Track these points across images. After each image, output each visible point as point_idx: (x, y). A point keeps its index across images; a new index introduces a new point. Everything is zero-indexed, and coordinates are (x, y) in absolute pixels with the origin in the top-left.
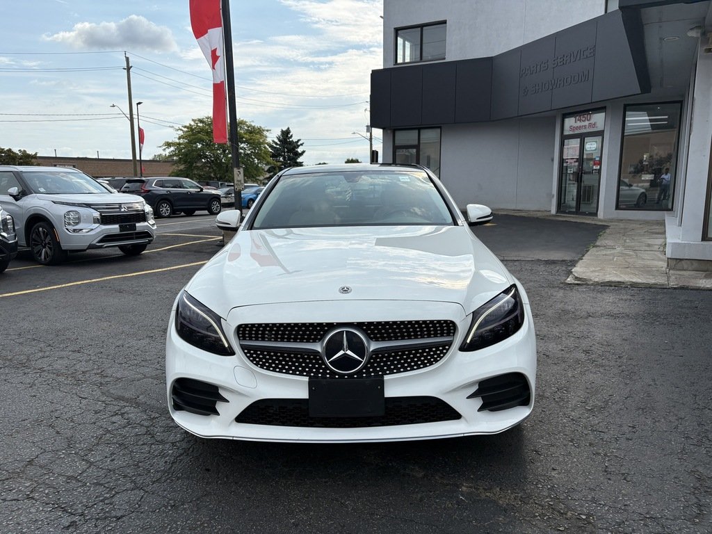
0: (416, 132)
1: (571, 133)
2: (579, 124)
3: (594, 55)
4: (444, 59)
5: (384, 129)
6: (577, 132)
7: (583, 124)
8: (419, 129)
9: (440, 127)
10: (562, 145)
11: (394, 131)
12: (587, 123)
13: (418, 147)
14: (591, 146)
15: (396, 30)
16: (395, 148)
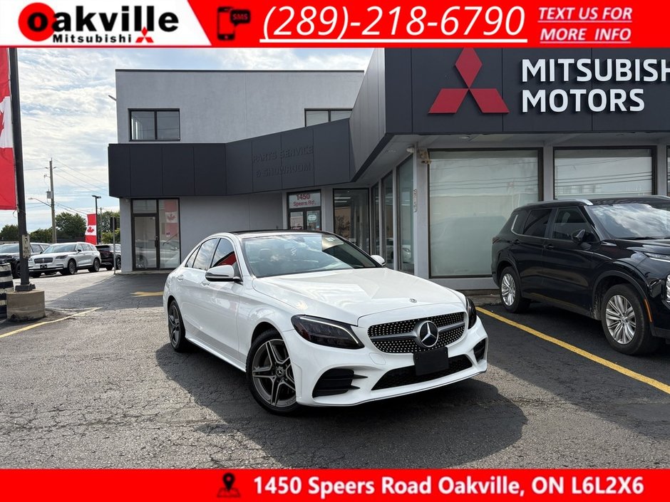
0: (154, 202)
1: (295, 207)
2: (301, 201)
3: (313, 152)
4: (179, 140)
5: (120, 198)
6: (299, 207)
7: (304, 201)
8: (157, 200)
9: (178, 199)
10: (289, 216)
11: (132, 201)
12: (307, 200)
13: (156, 215)
14: (312, 217)
15: (131, 111)
16: (133, 216)
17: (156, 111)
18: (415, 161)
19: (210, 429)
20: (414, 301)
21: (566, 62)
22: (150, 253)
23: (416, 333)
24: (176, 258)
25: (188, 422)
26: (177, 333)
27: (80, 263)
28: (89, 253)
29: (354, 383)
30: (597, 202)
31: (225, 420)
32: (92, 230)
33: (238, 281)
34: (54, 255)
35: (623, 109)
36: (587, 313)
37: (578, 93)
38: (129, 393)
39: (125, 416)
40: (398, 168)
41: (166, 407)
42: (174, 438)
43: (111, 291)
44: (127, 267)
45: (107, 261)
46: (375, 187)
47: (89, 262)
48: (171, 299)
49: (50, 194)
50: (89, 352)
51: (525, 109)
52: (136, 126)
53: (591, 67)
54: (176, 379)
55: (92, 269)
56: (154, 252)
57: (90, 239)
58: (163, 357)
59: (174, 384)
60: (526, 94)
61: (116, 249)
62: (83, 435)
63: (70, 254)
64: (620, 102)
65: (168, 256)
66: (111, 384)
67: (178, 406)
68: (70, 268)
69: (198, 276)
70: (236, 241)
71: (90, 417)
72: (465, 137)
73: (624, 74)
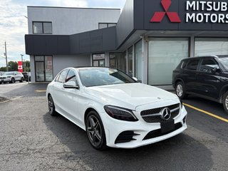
0: (43, 57)
1: (95, 59)
2: (97, 57)
3: (102, 39)
4: (52, 34)
5: (30, 55)
6: (97, 59)
9: (52, 56)
10: (93, 62)
11: (34, 56)
12: (100, 57)
13: (44, 62)
14: (101, 63)
15: (33, 22)
16: (35, 62)
17: (43, 22)
18: (143, 41)
19: (68, 158)
20: (159, 98)
21: (203, 3)
22: (42, 75)
23: (161, 113)
24: (52, 77)
25: (57, 153)
26: (52, 108)
27: (16, 79)
28: (19, 75)
29: (134, 137)
30: (220, 56)
31: (74, 152)
32: (20, 67)
33: (78, 88)
34: (6, 76)
35: (223, 21)
36: (216, 100)
37: (207, 15)
38: (30, 137)
39: (28, 150)
40: (135, 44)
41: (47, 144)
42: (50, 163)
43: (27, 90)
44: (33, 81)
45: (26, 78)
46: (125, 52)
47: (20, 79)
48: (49, 94)
49: (5, 54)
50: (16, 116)
51: (187, 21)
52: (35, 28)
53: (212, 5)
54: (51, 129)
55: (21, 81)
56: (43, 75)
57: (20, 71)
58: (46, 118)
59: (50, 132)
60: (188, 15)
61: (29, 74)
62: (7, 161)
63: (12, 76)
64: (222, 19)
65: (49, 77)
66: (23, 132)
67: (53, 144)
68: (13, 81)
69: (60, 86)
70: (76, 71)
71: (12, 150)
72: (162, 32)
73: (224, 8)
